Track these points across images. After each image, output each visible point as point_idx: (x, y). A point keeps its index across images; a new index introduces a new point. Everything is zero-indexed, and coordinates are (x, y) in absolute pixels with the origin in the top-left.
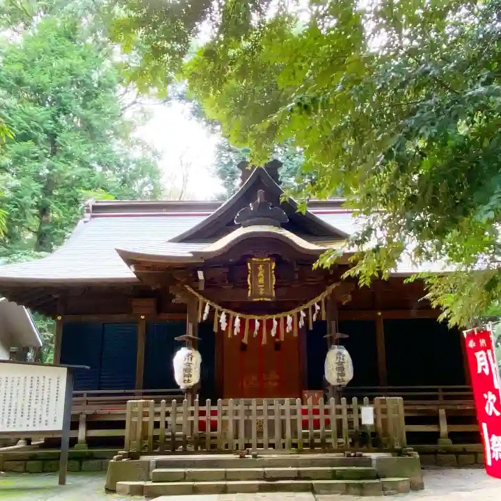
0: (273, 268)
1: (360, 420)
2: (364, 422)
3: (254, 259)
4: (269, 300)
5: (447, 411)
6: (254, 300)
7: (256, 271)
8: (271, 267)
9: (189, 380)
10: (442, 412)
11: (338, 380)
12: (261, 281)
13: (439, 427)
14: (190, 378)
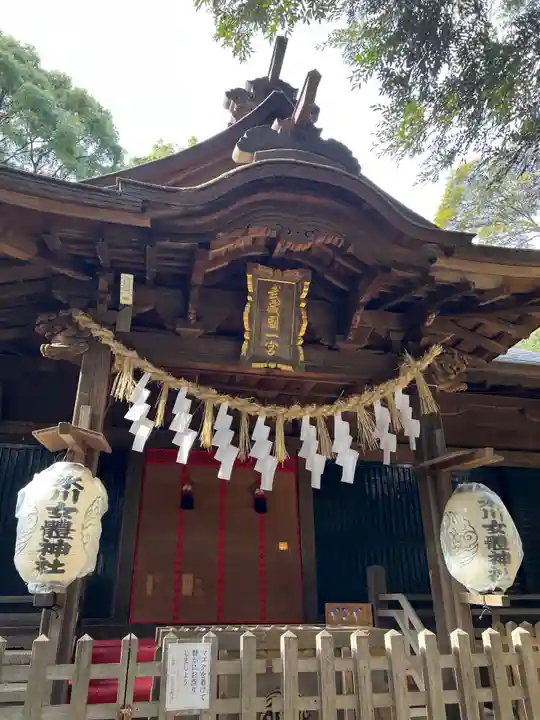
0: (304, 295)
4: (289, 369)
7: (264, 299)
8: (299, 293)
9: (57, 564)
14: (62, 558)
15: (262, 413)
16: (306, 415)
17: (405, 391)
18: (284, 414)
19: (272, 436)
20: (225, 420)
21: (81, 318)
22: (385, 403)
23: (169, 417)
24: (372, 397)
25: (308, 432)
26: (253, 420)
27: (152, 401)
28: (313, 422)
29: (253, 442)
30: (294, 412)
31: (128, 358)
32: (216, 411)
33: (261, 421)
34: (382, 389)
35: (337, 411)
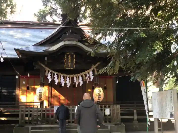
0: (75, 56)
1: (105, 113)
2: (106, 114)
3: (67, 53)
4: (72, 69)
5: (137, 111)
6: (67, 69)
7: (68, 58)
8: (74, 56)
10: (135, 111)
11: (98, 99)
12: (70, 61)
13: (134, 117)
14: (41, 98)
15: (68, 76)
16: (75, 76)
17: (92, 71)
18: (71, 76)
19: (69, 80)
20: (62, 78)
21: (40, 63)
22: (88, 73)
23: (54, 78)
24: (86, 72)
25: (75, 78)
26: (67, 77)
27: (51, 75)
28: (76, 77)
29: (66, 80)
30: (73, 75)
31: (47, 69)
32: (61, 76)
33: (68, 77)
34: (88, 71)
35: (80, 75)
